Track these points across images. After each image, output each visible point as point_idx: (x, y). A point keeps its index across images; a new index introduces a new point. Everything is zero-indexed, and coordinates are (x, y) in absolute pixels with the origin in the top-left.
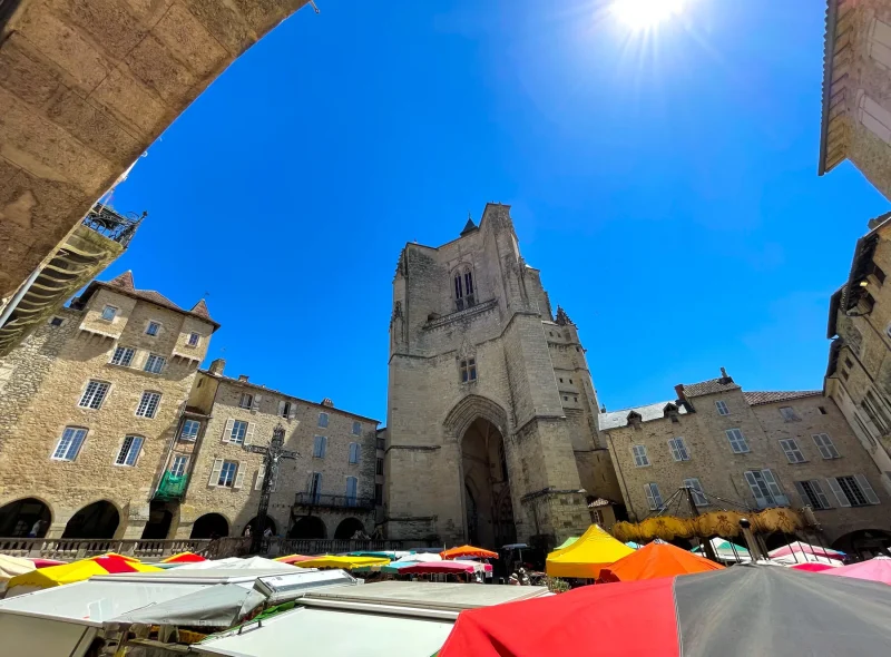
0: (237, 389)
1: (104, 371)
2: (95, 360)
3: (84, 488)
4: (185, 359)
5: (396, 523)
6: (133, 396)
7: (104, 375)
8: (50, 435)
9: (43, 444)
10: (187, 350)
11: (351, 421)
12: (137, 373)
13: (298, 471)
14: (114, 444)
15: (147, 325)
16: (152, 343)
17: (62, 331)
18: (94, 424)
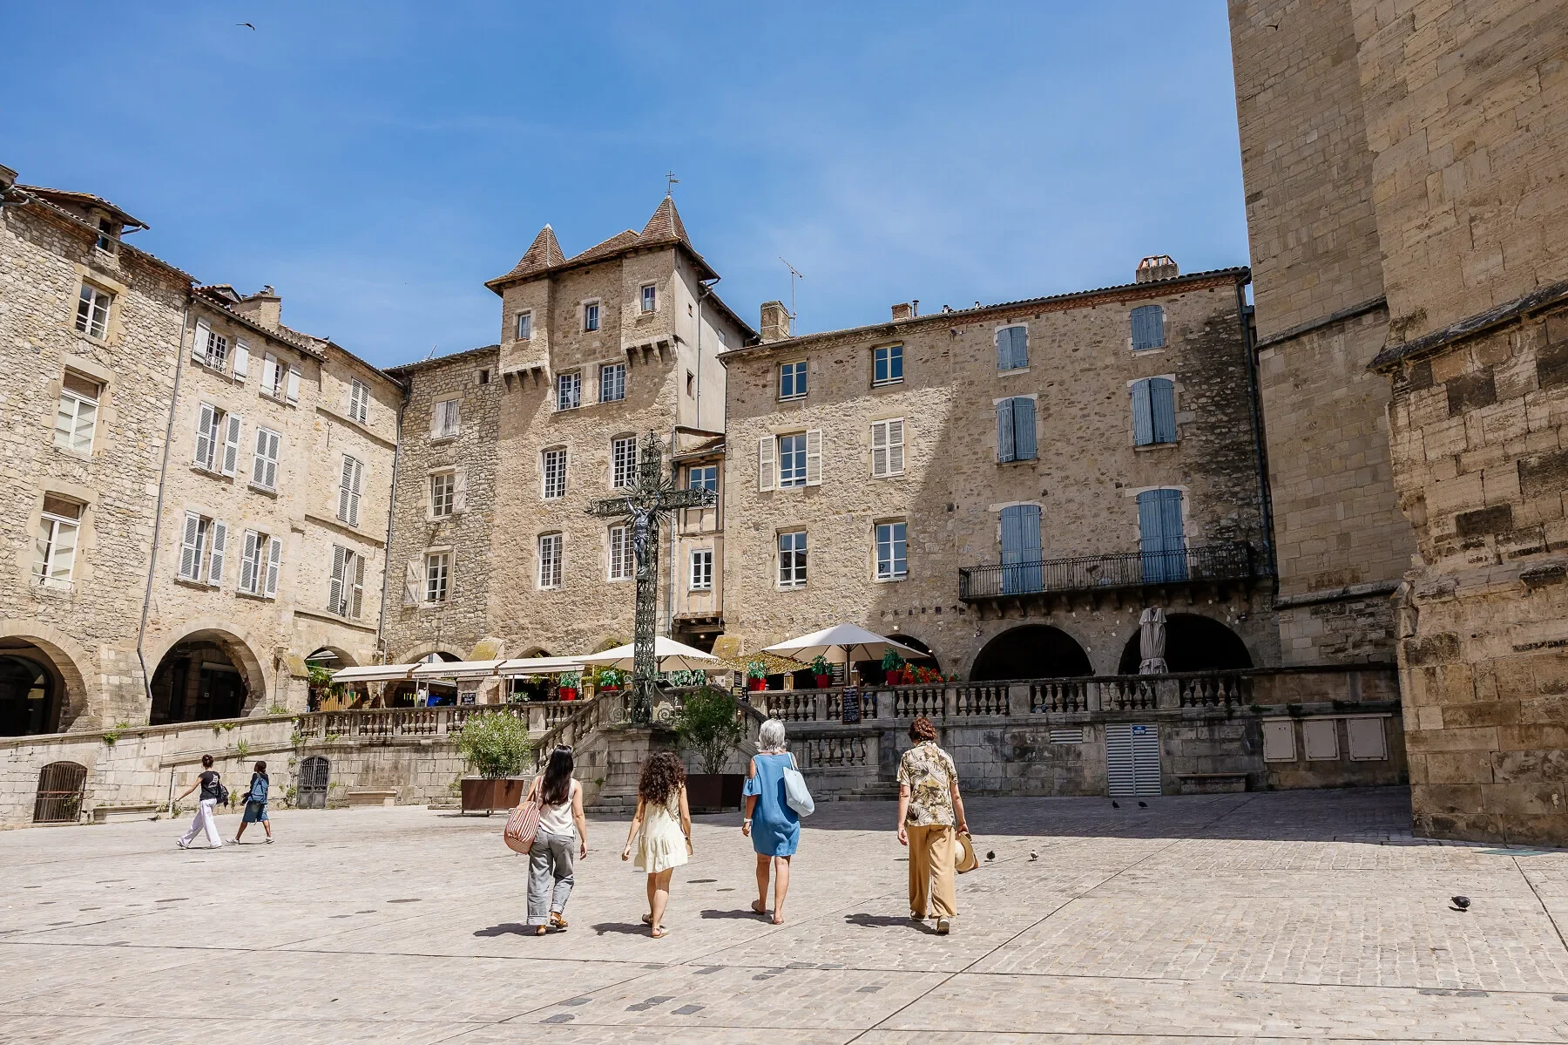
0: (764, 364)
1: (552, 430)
2: (539, 418)
3: (582, 626)
4: (644, 347)
5: (1303, 615)
6: (599, 454)
7: (553, 437)
8: (525, 554)
9: (521, 570)
10: (641, 330)
11: (1120, 314)
12: (591, 411)
13: (961, 513)
14: (598, 548)
15: (580, 313)
16: (596, 344)
17: (493, 388)
18: (565, 522)
